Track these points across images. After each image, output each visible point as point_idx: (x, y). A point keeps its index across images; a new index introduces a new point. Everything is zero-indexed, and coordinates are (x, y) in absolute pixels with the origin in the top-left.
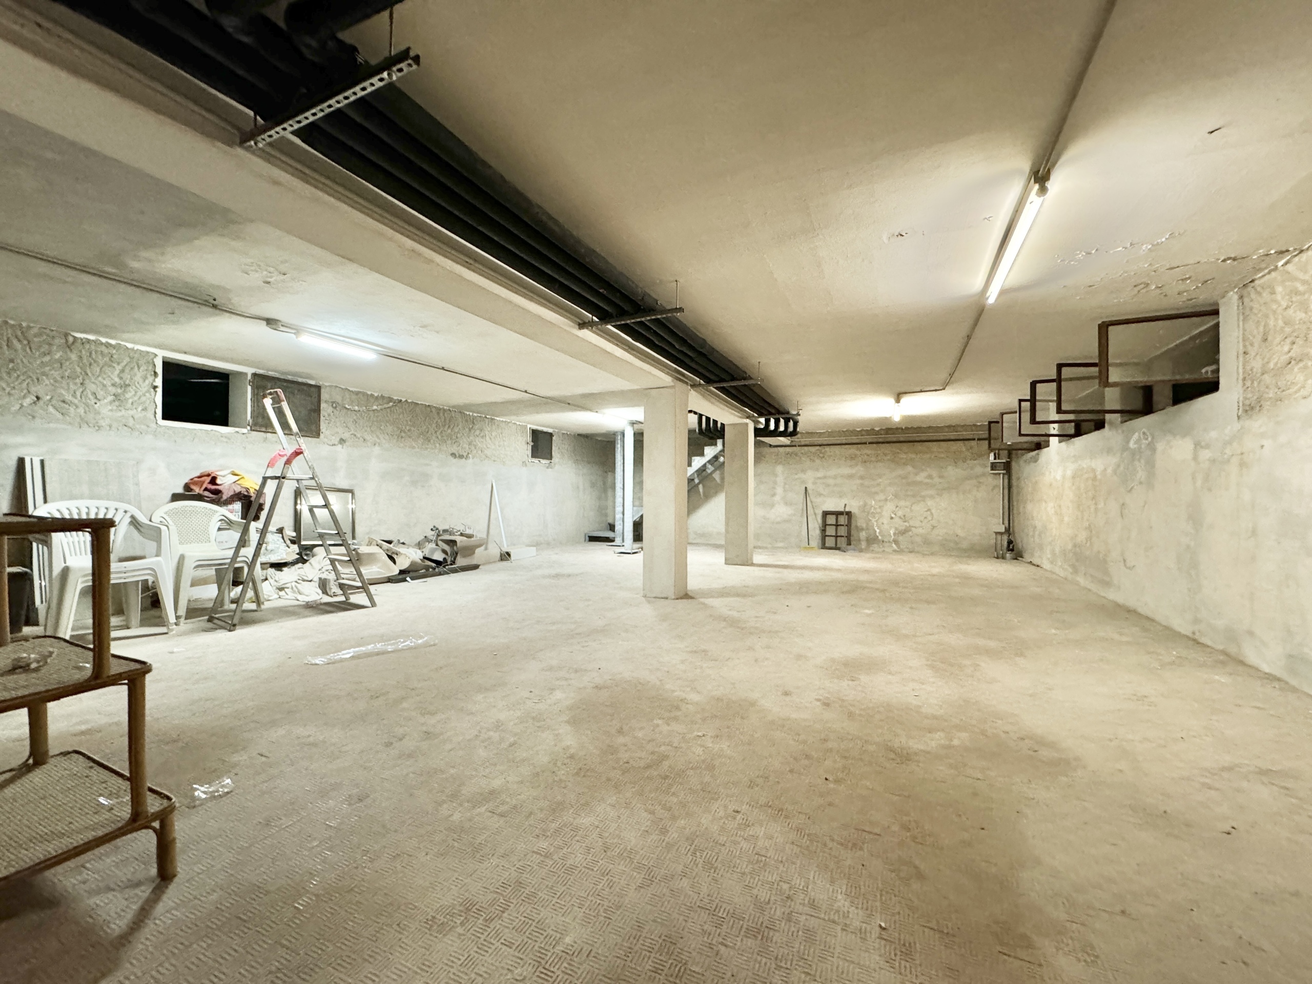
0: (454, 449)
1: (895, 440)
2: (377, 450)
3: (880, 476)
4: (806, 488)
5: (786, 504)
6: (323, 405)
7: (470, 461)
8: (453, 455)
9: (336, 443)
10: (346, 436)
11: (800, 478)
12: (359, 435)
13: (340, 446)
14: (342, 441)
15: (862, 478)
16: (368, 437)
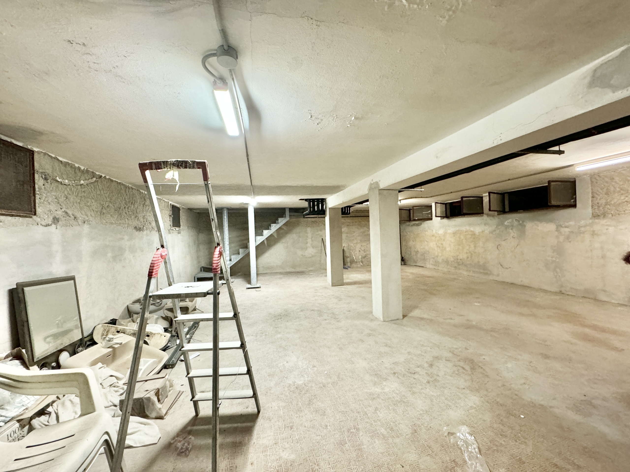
0: (136, 223)
1: (360, 215)
2: (86, 228)
3: (354, 232)
4: (322, 239)
5: (313, 247)
6: (36, 176)
7: (145, 232)
8: (135, 228)
9: (50, 223)
10: (59, 213)
11: (318, 234)
12: (70, 213)
13: (54, 226)
14: (56, 220)
15: (347, 233)
16: (78, 215)
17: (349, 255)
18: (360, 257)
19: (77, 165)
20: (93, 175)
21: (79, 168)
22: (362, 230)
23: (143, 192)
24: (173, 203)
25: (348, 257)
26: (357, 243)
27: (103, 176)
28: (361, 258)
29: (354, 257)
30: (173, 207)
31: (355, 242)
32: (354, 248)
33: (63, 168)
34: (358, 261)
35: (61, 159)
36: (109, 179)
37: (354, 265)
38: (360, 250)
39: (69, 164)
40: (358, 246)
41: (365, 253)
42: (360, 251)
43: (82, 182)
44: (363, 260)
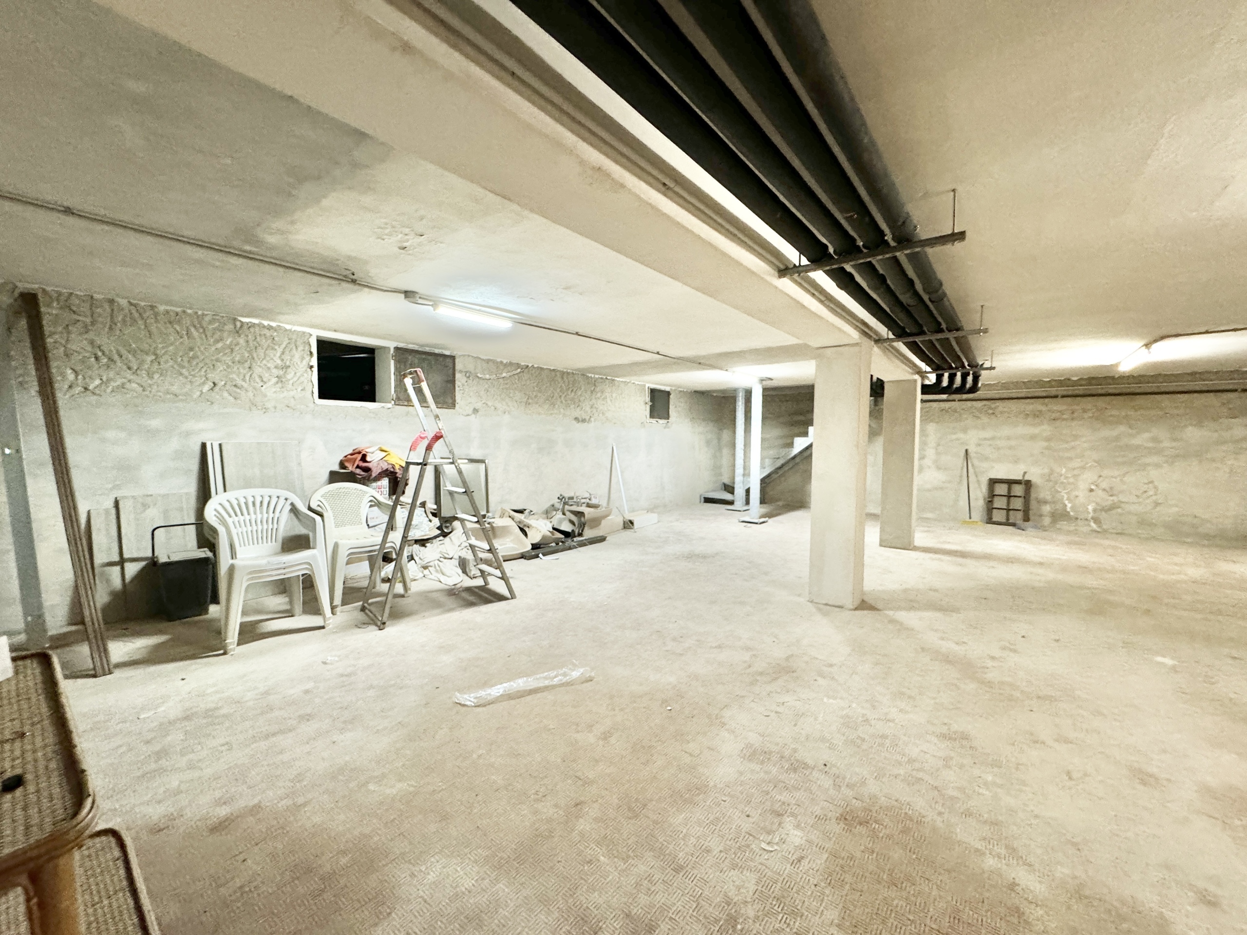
0: (578, 413)
1: (1103, 392)
2: (507, 417)
3: (1076, 437)
4: (967, 451)
5: (939, 468)
6: (458, 376)
7: (592, 424)
8: (576, 419)
9: (470, 413)
10: (478, 405)
11: (958, 439)
12: (490, 404)
13: (473, 416)
14: (476, 411)
15: (1048, 439)
16: (498, 405)
17: (1049, 498)
18: (1090, 508)
19: (499, 360)
20: (518, 366)
21: (501, 362)
22: (1107, 432)
23: (593, 376)
24: (653, 386)
25: (1046, 502)
26: (1083, 468)
27: (530, 365)
28: (1095, 510)
29: (1069, 505)
30: (653, 392)
31: (1076, 463)
32: (1071, 480)
33: (485, 365)
34: (1080, 517)
35: (482, 357)
36: (538, 367)
37: (1063, 525)
38: (1093, 487)
39: (491, 360)
40: (1088, 478)
41: (1114, 498)
42: (1091, 490)
43: (504, 375)
44: (1103, 516)
